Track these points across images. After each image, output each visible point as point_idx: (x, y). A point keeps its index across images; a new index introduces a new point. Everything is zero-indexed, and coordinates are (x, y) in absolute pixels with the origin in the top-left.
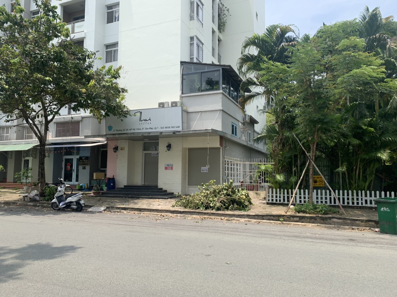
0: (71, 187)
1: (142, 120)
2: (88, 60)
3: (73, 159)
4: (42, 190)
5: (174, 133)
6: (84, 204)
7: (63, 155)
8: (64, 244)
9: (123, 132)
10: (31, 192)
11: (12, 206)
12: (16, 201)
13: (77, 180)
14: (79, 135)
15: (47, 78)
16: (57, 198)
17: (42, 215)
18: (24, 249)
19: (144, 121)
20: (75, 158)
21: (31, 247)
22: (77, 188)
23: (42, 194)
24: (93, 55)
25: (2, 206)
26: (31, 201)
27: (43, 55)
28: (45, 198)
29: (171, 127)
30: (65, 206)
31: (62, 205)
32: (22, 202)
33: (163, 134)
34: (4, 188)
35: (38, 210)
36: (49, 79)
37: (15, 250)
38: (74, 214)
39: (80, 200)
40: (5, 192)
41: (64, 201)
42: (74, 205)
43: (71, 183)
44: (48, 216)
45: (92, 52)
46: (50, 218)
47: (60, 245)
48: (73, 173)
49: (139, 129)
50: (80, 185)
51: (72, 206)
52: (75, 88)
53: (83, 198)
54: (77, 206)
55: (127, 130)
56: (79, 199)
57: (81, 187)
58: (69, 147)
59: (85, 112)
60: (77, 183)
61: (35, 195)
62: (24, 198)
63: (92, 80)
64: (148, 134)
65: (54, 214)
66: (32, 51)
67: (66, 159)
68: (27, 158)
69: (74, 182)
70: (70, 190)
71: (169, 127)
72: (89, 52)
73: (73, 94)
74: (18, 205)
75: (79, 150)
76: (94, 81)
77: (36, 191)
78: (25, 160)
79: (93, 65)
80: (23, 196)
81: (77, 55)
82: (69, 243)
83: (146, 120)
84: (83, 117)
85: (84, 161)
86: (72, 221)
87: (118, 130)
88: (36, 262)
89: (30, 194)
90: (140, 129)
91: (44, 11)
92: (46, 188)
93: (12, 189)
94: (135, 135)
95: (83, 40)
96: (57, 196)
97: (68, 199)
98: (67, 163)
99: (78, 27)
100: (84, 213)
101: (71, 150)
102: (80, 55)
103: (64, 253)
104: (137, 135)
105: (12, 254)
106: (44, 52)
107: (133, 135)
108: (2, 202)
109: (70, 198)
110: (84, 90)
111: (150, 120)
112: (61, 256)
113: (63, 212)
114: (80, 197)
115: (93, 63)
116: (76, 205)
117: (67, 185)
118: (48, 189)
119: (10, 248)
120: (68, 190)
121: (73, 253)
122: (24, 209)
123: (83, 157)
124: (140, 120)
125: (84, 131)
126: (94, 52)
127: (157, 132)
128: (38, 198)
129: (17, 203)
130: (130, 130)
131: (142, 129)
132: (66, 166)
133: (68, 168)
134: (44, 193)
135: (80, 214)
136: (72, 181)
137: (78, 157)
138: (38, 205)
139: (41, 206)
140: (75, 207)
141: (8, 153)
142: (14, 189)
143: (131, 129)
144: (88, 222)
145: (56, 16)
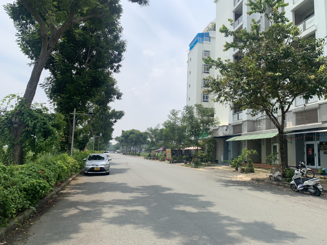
0: (313, 171)
2: (317, 48)
3: (313, 144)
4: (283, 171)
6: (322, 189)
7: (304, 141)
8: (287, 229)
10: (275, 172)
11: (261, 183)
12: (264, 179)
13: (319, 165)
14: (317, 122)
15: (277, 74)
16: (295, 180)
17: (280, 194)
18: (250, 224)
20: (316, 144)
21: (257, 224)
22: (319, 172)
23: (284, 176)
24: (322, 41)
25: (254, 182)
26: (275, 180)
27: (273, 56)
28: (286, 179)
30: (302, 188)
31: (299, 188)
32: (269, 181)
34: (259, 168)
35: (279, 189)
36: (279, 74)
37: (243, 223)
38: (311, 198)
39: (317, 184)
40: (260, 171)
41: (302, 184)
42: (312, 189)
43: (313, 167)
44: (285, 196)
45: (321, 39)
46: (286, 199)
47: (282, 229)
48: (315, 157)
50: (323, 169)
51: (309, 190)
52: (303, 77)
53: (321, 183)
54: (315, 190)
56: (315, 183)
57: (324, 171)
58: (308, 134)
59: (320, 99)
60: (319, 167)
61: (278, 176)
62: (270, 177)
63: (321, 66)
65: (291, 195)
66: (264, 55)
67: (307, 145)
68: (275, 144)
69: (316, 166)
70: (312, 173)
72: (318, 40)
73: (301, 83)
74: (266, 183)
75: (319, 136)
76: (323, 66)
77: (278, 172)
78: (274, 146)
79: (323, 51)
80: (269, 176)
81: (305, 47)
82: (292, 230)
84: (320, 104)
85: (325, 146)
86: (305, 205)
88: (253, 241)
89: (274, 174)
91: (274, 20)
92: (287, 170)
93: (265, 169)
95: (315, 32)
96: (295, 178)
97: (305, 182)
98: (309, 148)
99: (309, 23)
100: (322, 198)
101: (310, 136)
102: (308, 45)
103: (283, 239)
105: (239, 227)
106: (274, 53)
108: (255, 179)
109: (307, 181)
110: (313, 77)
112: (278, 242)
113: (301, 194)
114: (317, 182)
115: (323, 49)
116: (313, 189)
117: (308, 169)
118: (288, 171)
119: (240, 220)
120: (310, 173)
121: (292, 242)
122: (268, 187)
123: (324, 142)
125: (323, 117)
126: (323, 38)
128: (280, 179)
129: (265, 181)
132: (307, 151)
133: (310, 153)
134: (285, 175)
135: (317, 199)
136: (314, 165)
137: (318, 142)
138: (281, 184)
139: (283, 185)
140: (313, 191)
141: (261, 141)
142: (266, 169)
144: (322, 209)
145: (284, 20)
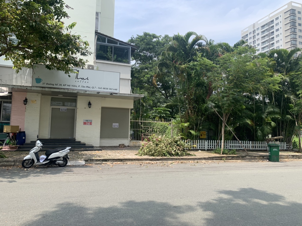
1: (78, 78)
5: (111, 94)
9: (55, 86)
19: (81, 79)
29: (109, 89)
33: (100, 93)
49: (74, 86)
55: (61, 85)
64: (84, 92)
71: (107, 89)
83: (83, 78)
87: (49, 83)
90: (76, 86)
94: (69, 91)
104: (71, 91)
107: (67, 91)
111: (88, 80)
124: (77, 77)
127: (94, 91)
130: (64, 85)
131: (78, 86)
143: (66, 85)
